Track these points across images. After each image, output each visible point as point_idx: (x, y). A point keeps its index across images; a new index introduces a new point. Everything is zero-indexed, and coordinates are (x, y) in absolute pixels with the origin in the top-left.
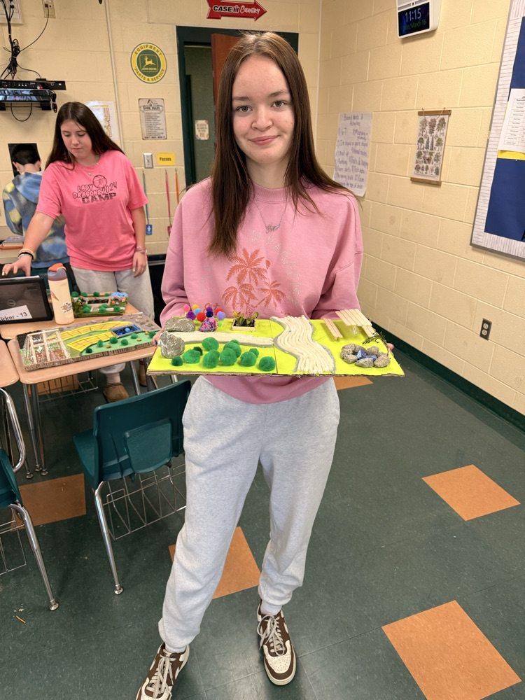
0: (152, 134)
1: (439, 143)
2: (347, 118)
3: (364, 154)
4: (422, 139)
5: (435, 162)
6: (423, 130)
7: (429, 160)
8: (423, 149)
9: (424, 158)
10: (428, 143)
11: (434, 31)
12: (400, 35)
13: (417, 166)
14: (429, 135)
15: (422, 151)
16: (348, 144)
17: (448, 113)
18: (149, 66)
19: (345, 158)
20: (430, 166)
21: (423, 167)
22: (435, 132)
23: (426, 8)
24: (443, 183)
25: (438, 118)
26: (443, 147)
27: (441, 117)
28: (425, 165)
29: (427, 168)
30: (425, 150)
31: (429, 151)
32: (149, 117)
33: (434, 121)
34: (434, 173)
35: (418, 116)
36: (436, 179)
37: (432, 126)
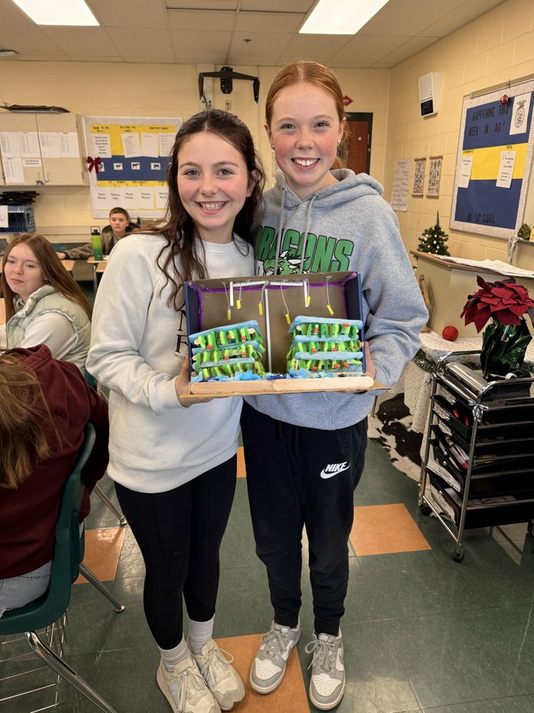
2: (400, 164)
3: (407, 185)
4: (431, 172)
5: (436, 185)
6: (431, 167)
7: (434, 184)
9: (432, 183)
10: (433, 175)
11: (436, 114)
12: (422, 115)
13: (429, 188)
14: (434, 170)
16: (400, 179)
17: (441, 157)
19: (398, 189)
20: (434, 187)
22: (437, 168)
23: (431, 102)
24: (439, 197)
25: (437, 161)
26: (440, 176)
27: (439, 160)
28: (432, 187)
29: (433, 189)
30: (432, 179)
31: (434, 179)
34: (436, 192)
35: (430, 160)
36: (437, 195)
37: (435, 166)
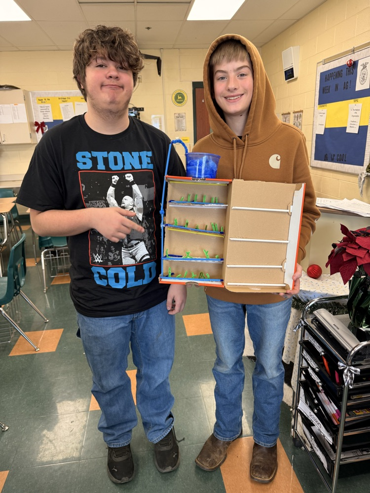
0: (179, 128)
1: (300, 124)
4: (295, 123)
11: (296, 79)
12: (286, 80)
17: (302, 111)
18: (180, 99)
22: (299, 120)
23: (292, 70)
27: (300, 113)
32: (178, 121)
33: (298, 115)
37: (297, 118)
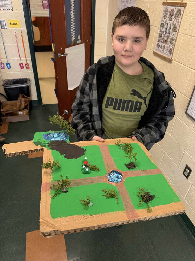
1: (174, 30)
2: (123, 2)
4: (163, 24)
5: (170, 44)
6: (165, 17)
7: (166, 41)
8: (163, 32)
9: (163, 39)
10: (167, 28)
13: (158, 44)
14: (168, 22)
15: (162, 33)
17: (184, 5)
20: (166, 46)
21: (162, 46)
22: (173, 20)
24: (173, 61)
25: (176, 9)
26: (177, 33)
27: (179, 8)
28: (163, 45)
29: (164, 47)
30: (164, 33)
31: (167, 34)
33: (173, 11)
34: (168, 52)
35: (163, 5)
36: (169, 57)
37: (171, 15)
